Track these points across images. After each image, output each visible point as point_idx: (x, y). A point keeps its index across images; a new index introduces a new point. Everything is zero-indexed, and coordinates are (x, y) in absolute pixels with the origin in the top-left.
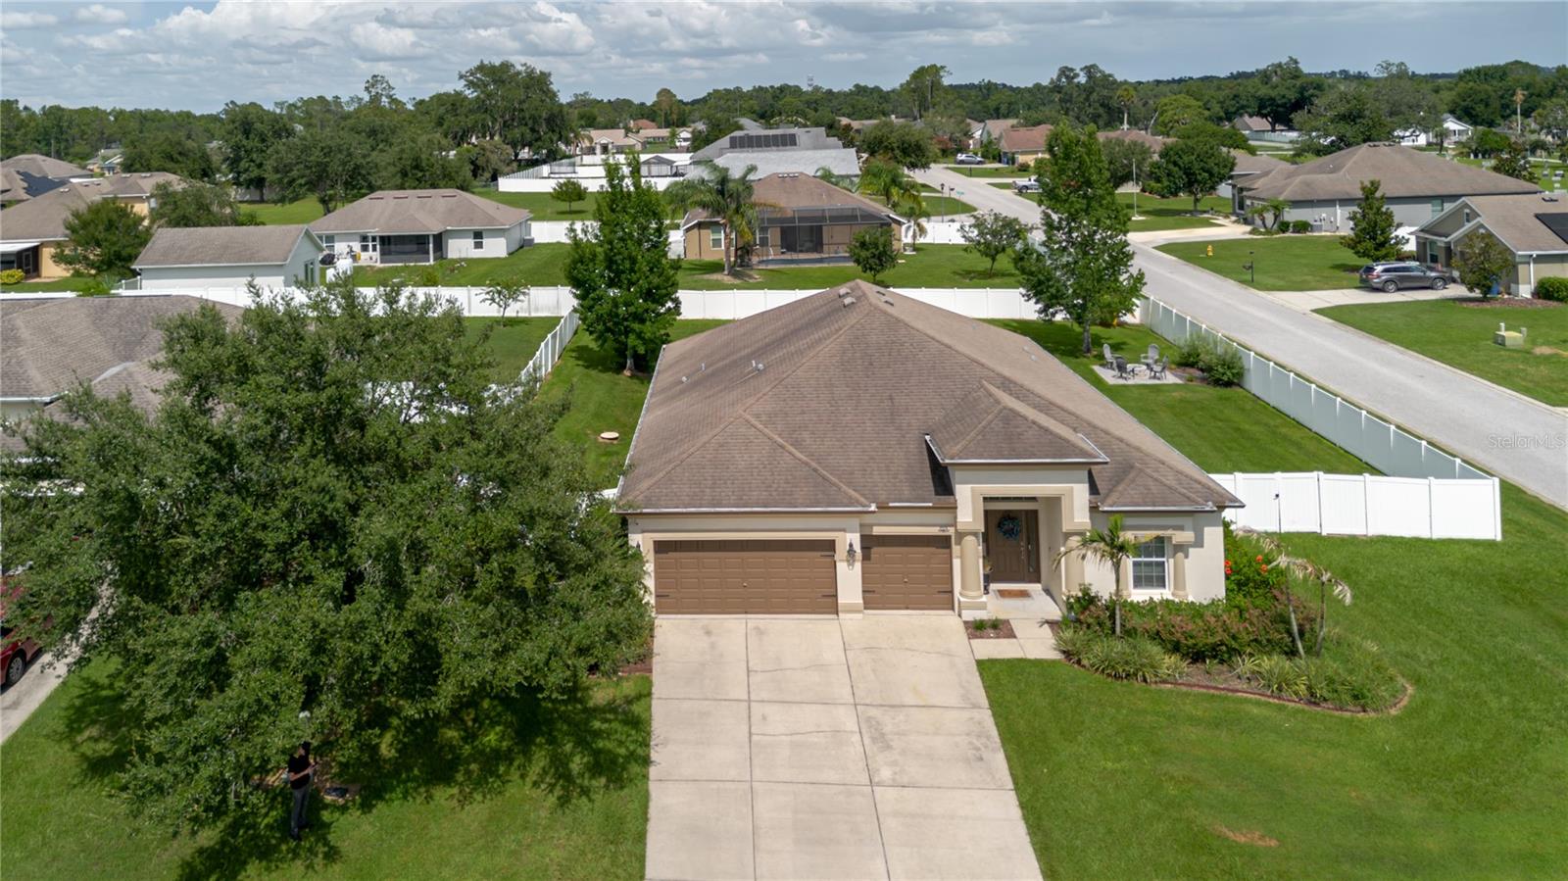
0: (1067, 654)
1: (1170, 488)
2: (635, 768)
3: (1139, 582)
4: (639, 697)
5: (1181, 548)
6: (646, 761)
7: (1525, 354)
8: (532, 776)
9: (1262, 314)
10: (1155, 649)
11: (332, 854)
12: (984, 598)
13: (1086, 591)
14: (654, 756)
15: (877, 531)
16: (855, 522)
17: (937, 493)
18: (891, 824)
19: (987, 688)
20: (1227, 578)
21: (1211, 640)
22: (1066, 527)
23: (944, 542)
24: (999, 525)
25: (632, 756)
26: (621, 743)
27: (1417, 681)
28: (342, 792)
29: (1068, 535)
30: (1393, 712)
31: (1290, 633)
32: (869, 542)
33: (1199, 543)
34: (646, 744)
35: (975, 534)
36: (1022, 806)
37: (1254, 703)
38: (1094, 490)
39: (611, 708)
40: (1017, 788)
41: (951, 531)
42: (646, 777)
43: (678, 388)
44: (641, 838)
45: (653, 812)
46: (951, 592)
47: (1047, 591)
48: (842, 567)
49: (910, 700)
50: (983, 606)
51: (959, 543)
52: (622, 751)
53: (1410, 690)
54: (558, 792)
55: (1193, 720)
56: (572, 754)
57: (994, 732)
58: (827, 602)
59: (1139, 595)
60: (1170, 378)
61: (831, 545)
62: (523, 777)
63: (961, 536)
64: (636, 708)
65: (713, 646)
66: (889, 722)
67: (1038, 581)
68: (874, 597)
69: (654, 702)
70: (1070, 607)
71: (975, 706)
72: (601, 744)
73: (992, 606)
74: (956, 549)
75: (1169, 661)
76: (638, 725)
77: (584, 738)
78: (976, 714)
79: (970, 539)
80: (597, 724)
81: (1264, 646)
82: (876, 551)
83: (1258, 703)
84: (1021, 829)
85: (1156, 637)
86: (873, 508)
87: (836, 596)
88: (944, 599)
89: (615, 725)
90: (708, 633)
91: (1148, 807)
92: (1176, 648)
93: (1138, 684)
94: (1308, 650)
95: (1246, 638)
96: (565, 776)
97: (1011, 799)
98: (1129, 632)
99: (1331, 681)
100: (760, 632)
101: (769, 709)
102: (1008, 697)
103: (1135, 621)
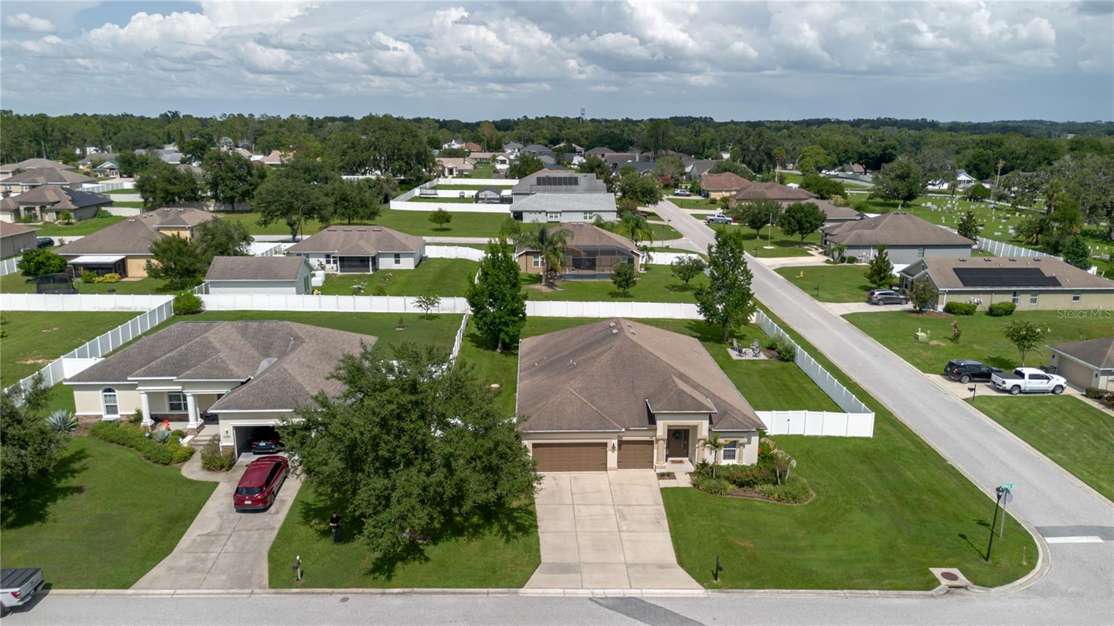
0: (694, 485)
1: (740, 422)
2: (532, 529)
3: (725, 457)
4: (530, 504)
5: (743, 445)
6: (536, 527)
7: (925, 344)
8: (494, 533)
9: (816, 317)
10: (726, 483)
11: (427, 559)
12: (665, 464)
13: (704, 462)
14: (539, 524)
15: (625, 439)
16: (616, 435)
17: (650, 424)
18: (626, 544)
19: (663, 498)
20: (759, 455)
21: (747, 479)
22: (698, 438)
23: (651, 443)
24: (674, 435)
25: (530, 525)
26: (526, 521)
27: (818, 492)
28: (425, 540)
29: (699, 440)
30: (806, 503)
31: (776, 476)
32: (621, 443)
33: (749, 442)
34: (535, 520)
35: (663, 440)
36: (672, 537)
37: (758, 501)
38: (711, 422)
39: (519, 509)
40: (671, 531)
41: (654, 439)
42: (537, 532)
43: (534, 369)
44: (538, 550)
45: (541, 542)
46: (653, 462)
47: (690, 461)
48: (609, 453)
49: (634, 503)
50: (664, 467)
51: (657, 443)
52: (527, 523)
53: (814, 495)
54: (505, 537)
55: (735, 507)
56: (508, 525)
57: (664, 513)
58: (603, 467)
59: (724, 463)
60: (762, 357)
61: (605, 445)
62: (491, 532)
63: (658, 440)
64: (530, 508)
65: (557, 484)
66: (626, 511)
67: (687, 456)
68: (622, 464)
69: (536, 506)
70: (698, 468)
71: (659, 505)
72: (518, 521)
73: (668, 467)
74: (655, 445)
75: (731, 487)
76: (532, 513)
77: (512, 520)
78: (658, 507)
79: (661, 442)
80: (515, 514)
81: (766, 481)
82: (623, 446)
83: (760, 501)
84: (671, 543)
85: (727, 478)
86: (623, 430)
87: (606, 464)
88: (649, 464)
89: (522, 514)
90: (555, 479)
91: (714, 535)
92: (734, 482)
93: (718, 495)
94: (782, 483)
95: (760, 478)
96: (506, 532)
97: (669, 534)
98: (718, 477)
99: (786, 493)
100: (576, 478)
101: (581, 507)
102: (671, 501)
103: (721, 473)
